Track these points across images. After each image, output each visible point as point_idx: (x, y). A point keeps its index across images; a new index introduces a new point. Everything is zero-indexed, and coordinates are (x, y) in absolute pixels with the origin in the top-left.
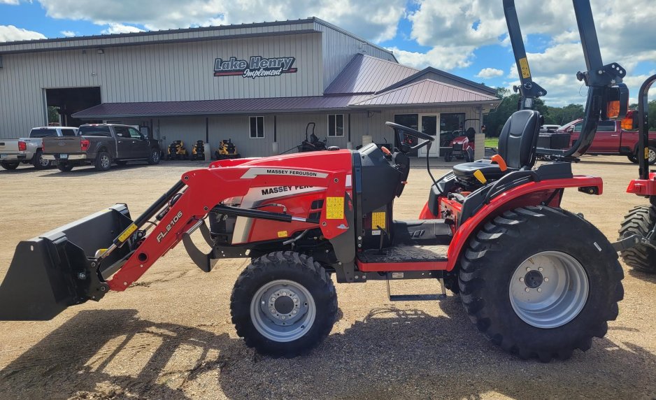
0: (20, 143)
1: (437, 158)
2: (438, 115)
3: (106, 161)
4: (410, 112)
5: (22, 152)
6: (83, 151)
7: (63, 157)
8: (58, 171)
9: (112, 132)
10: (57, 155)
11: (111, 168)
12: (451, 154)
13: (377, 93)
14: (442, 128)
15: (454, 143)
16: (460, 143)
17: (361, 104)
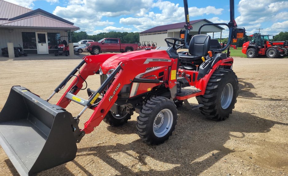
1: (48, 54)
2: (46, 33)
4: (30, 31)
12: (58, 52)
13: (10, 20)
14: (48, 40)
15: (59, 47)
16: (62, 47)
17: (5, 25)
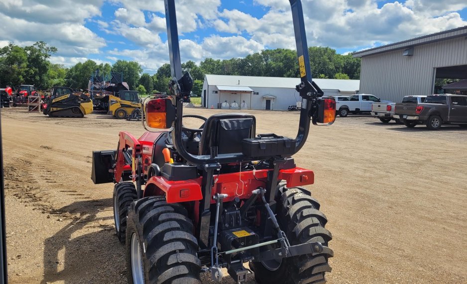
0: (388, 106)
3: (436, 123)
5: (388, 112)
6: (417, 114)
7: (405, 117)
8: (405, 126)
9: (448, 101)
10: (401, 116)
11: (439, 129)
